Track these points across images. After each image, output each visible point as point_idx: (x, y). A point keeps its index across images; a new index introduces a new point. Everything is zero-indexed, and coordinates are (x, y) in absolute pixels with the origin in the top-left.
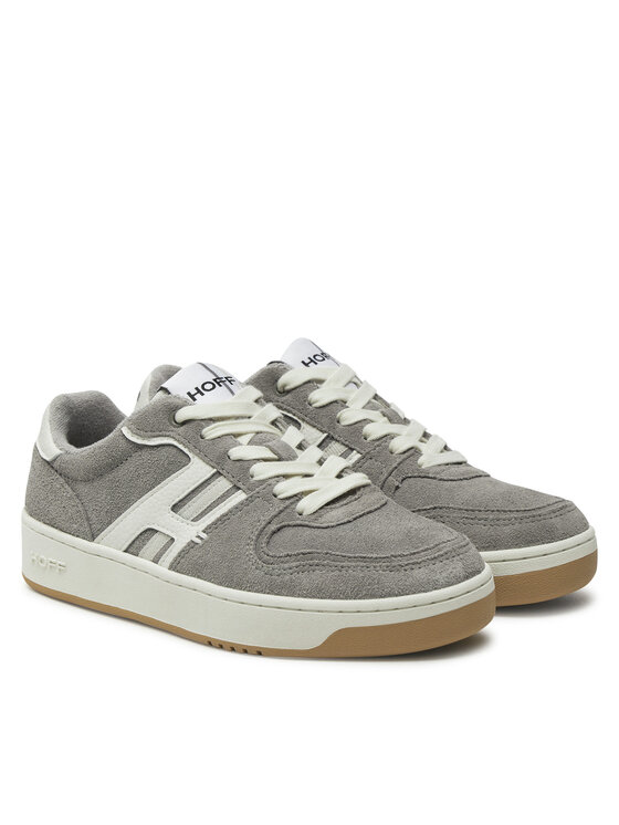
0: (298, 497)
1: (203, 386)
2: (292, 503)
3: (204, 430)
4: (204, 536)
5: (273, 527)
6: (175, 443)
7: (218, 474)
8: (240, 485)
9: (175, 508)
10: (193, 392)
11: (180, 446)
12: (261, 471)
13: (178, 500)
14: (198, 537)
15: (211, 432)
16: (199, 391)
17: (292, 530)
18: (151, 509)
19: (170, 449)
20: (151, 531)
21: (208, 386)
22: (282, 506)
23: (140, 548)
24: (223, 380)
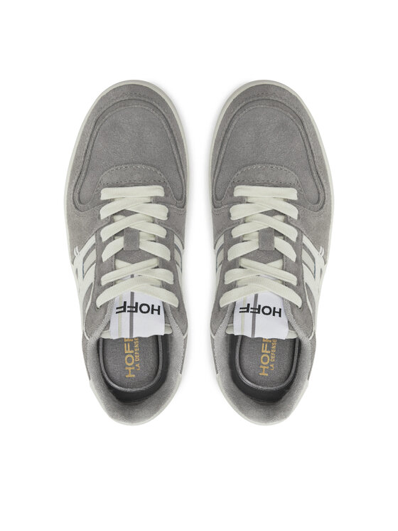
24: (252, 310)
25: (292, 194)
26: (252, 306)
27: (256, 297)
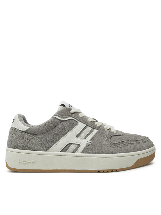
2: (110, 131)
3: (79, 115)
5: (110, 137)
6: (73, 118)
7: (87, 126)
8: (94, 128)
9: (77, 136)
11: (75, 119)
13: (77, 134)
14: (89, 142)
18: (70, 137)
19: (72, 120)
20: (70, 144)
22: (108, 131)
23: (67, 150)
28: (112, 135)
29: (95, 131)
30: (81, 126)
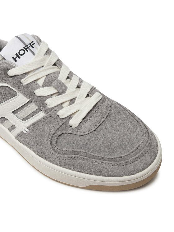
0: (70, 117)
1: (19, 52)
2: (66, 121)
3: (22, 80)
4: (27, 130)
5: (59, 133)
6: (9, 86)
7: (30, 102)
8: (41, 108)
10: (15, 56)
11: (12, 87)
12: (51, 103)
14: (25, 130)
15: (26, 81)
16: (18, 56)
17: (68, 136)
19: (7, 88)
20: (5, 119)
21: (22, 52)
22: (62, 122)
24: (29, 46)
25: (74, 122)
26: (31, 48)
27: (34, 54)
28: (65, 132)
29: (41, 115)
30: (20, 99)
